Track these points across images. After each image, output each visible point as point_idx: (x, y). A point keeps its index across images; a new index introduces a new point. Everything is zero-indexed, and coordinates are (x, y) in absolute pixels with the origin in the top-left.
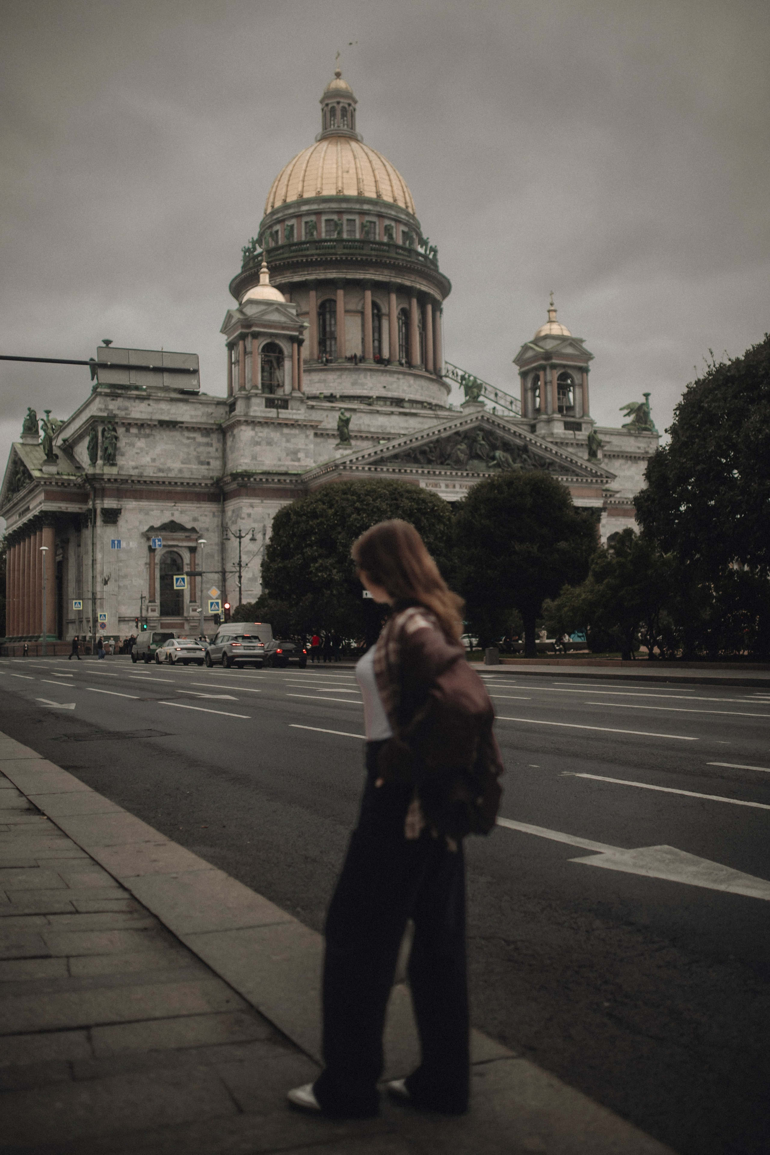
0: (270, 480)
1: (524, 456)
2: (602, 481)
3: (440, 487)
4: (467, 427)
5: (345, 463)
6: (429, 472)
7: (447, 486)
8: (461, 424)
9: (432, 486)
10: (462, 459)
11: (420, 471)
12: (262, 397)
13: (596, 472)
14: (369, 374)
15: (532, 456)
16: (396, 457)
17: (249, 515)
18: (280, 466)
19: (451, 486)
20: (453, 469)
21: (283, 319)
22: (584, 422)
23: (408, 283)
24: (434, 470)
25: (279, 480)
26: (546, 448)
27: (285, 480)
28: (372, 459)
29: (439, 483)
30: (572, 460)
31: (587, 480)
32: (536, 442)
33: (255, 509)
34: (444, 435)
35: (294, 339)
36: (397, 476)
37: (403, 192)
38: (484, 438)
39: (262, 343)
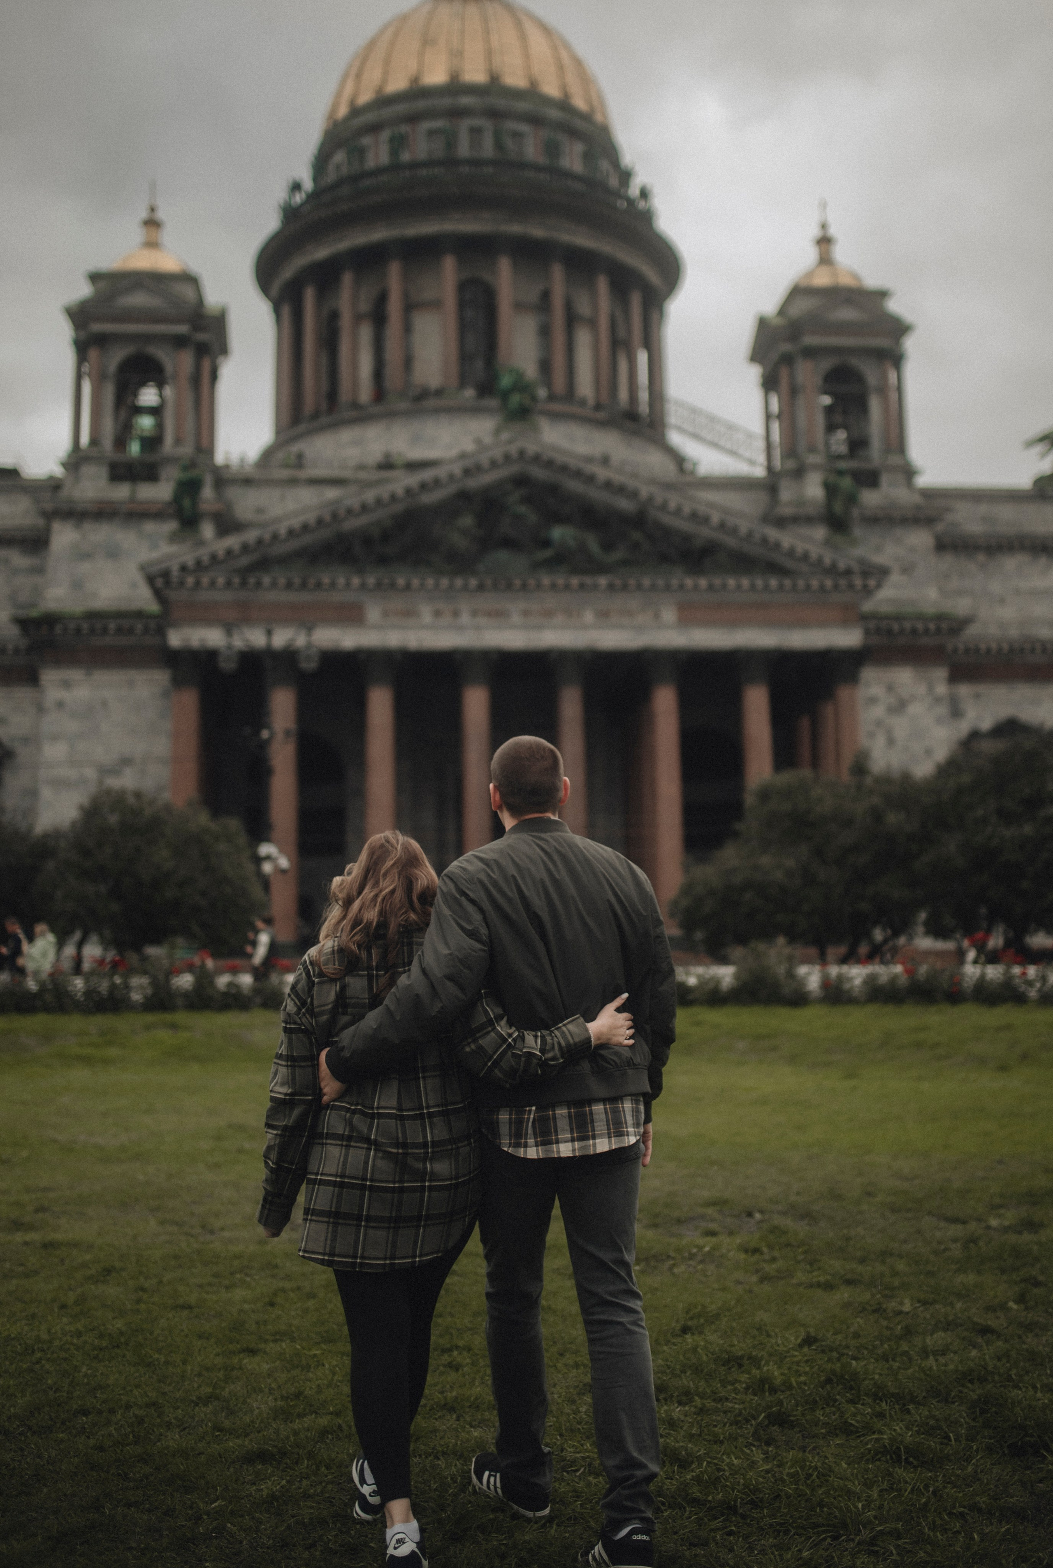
1: (636, 535)
2: (851, 586)
3: (419, 617)
4: (487, 478)
5: (168, 572)
6: (379, 585)
7: (437, 614)
8: (466, 471)
9: (399, 617)
10: (463, 550)
11: (355, 582)
12: (103, 461)
13: (834, 566)
15: (657, 533)
16: (299, 554)
17: (60, 704)
19: (449, 614)
20: (441, 573)
21: (155, 302)
22: (885, 469)
23: (537, 232)
25: (118, 629)
26: (693, 514)
28: (244, 561)
29: (417, 609)
30: (765, 540)
31: (807, 585)
32: (665, 503)
33: (74, 691)
34: (429, 498)
35: (180, 342)
36: (305, 597)
37: (561, 68)
38: (527, 500)
39: (117, 356)
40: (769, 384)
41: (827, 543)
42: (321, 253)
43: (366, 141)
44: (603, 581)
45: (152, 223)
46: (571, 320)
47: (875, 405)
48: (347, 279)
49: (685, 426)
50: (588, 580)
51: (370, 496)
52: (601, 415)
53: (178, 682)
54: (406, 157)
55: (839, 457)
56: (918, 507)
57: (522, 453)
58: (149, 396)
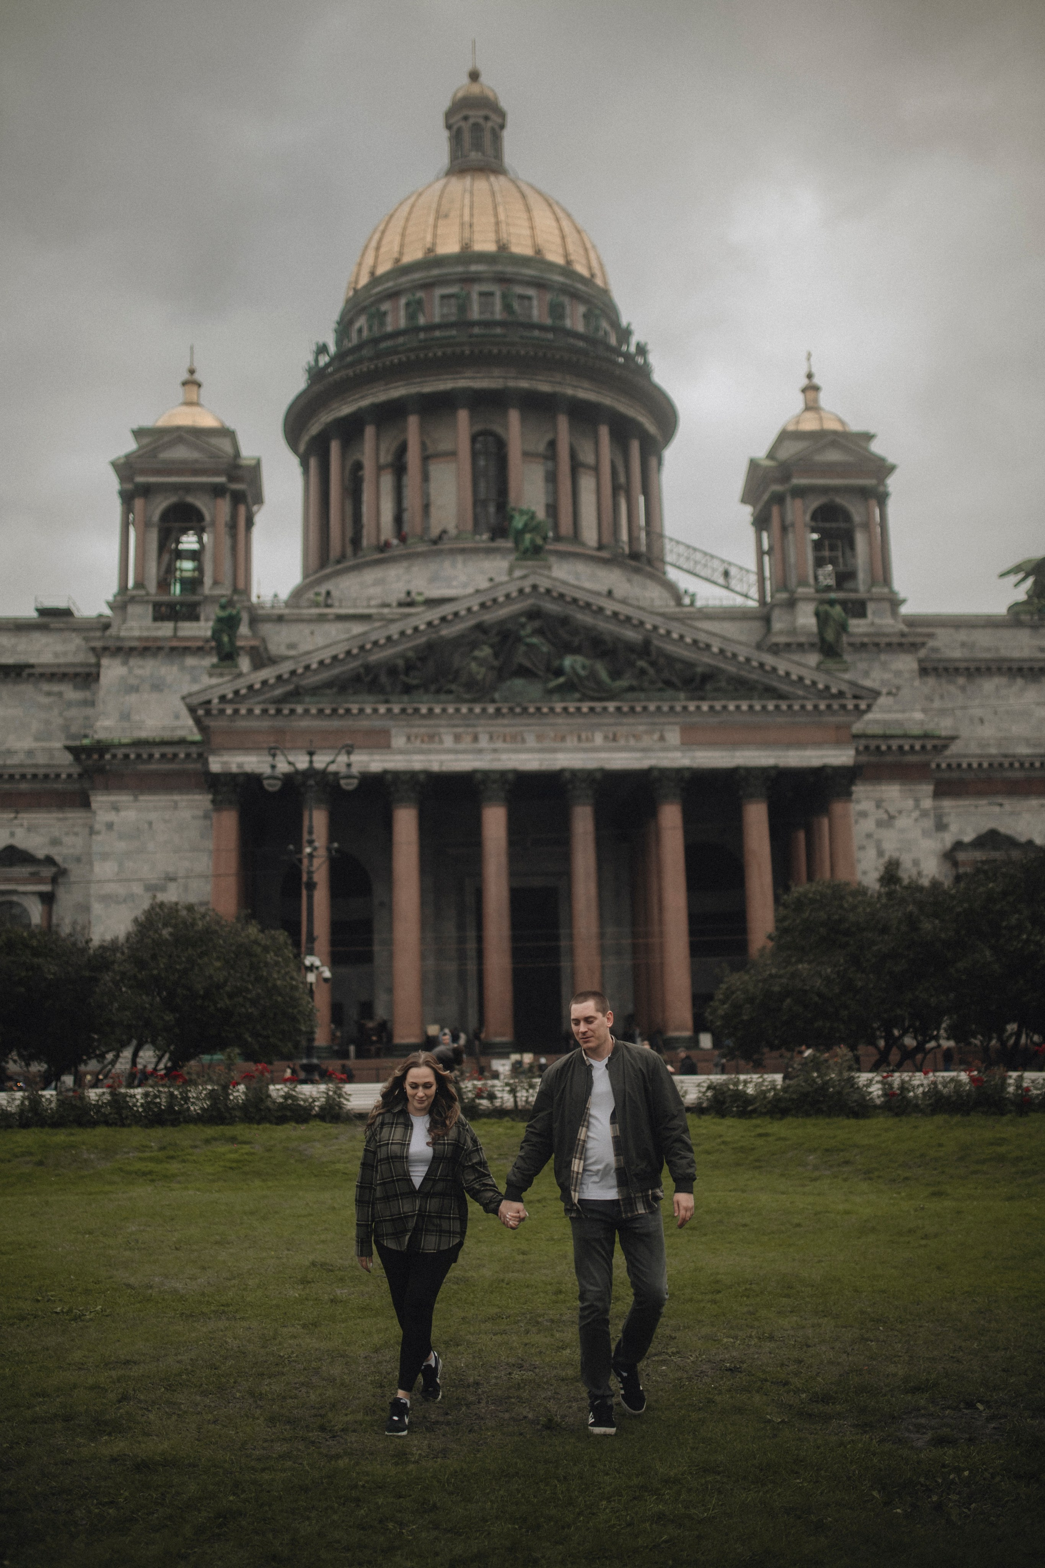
0: (145, 756)
1: (641, 663)
2: (843, 707)
3: (441, 742)
4: (503, 612)
5: (209, 702)
6: (403, 710)
7: (457, 738)
8: (483, 605)
9: (423, 741)
10: (480, 677)
11: (382, 709)
12: (147, 602)
13: (827, 688)
14: (460, 558)
15: (662, 661)
16: (329, 684)
17: (110, 826)
18: (174, 729)
19: (468, 739)
20: (461, 700)
21: (195, 455)
22: (871, 599)
23: (545, 386)
24: (416, 705)
25: (163, 756)
26: (695, 642)
27: (175, 755)
28: (278, 692)
29: (439, 734)
30: (762, 665)
31: (803, 707)
32: (669, 633)
33: (123, 814)
35: (217, 491)
36: (336, 723)
37: (563, 238)
38: (539, 632)
39: (161, 504)
40: (761, 522)
41: (818, 668)
42: (346, 410)
43: (385, 307)
44: (611, 706)
45: (191, 382)
46: (576, 466)
47: (860, 540)
48: (370, 432)
49: (682, 562)
50: (598, 705)
51: (394, 630)
52: (605, 554)
53: (217, 805)
54: (422, 321)
55: (828, 588)
56: (903, 635)
57: (535, 587)
58: (189, 542)
